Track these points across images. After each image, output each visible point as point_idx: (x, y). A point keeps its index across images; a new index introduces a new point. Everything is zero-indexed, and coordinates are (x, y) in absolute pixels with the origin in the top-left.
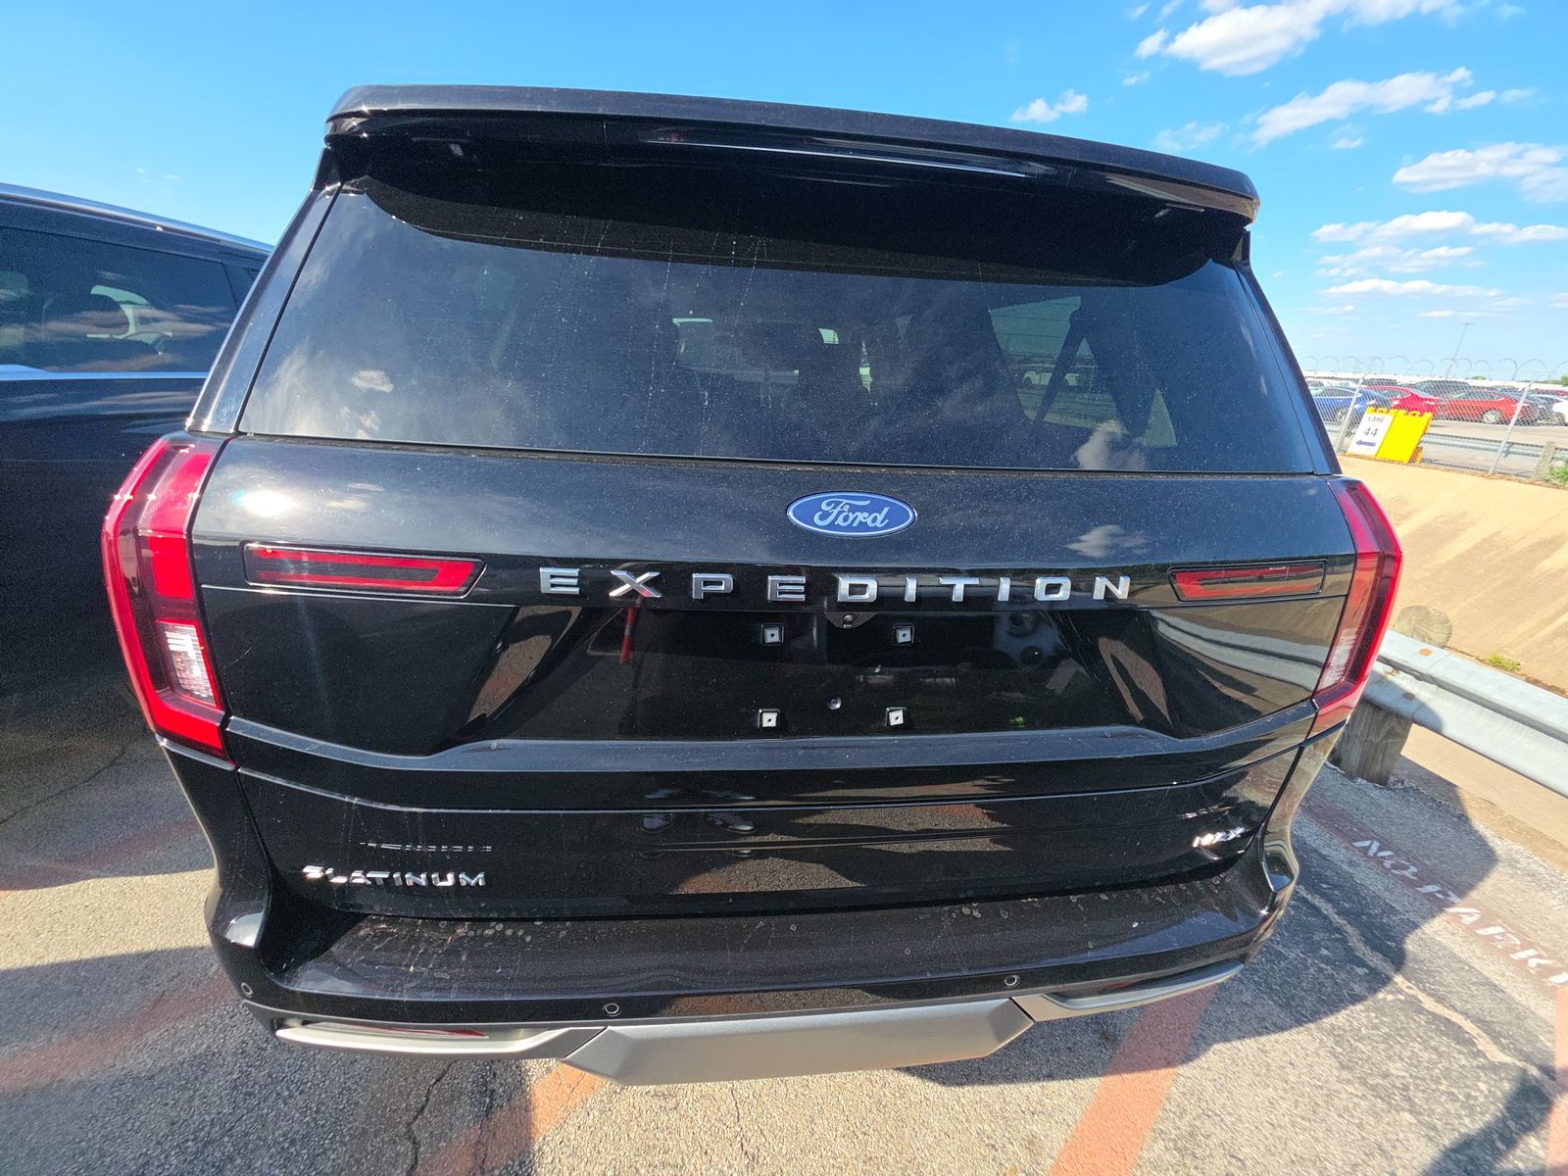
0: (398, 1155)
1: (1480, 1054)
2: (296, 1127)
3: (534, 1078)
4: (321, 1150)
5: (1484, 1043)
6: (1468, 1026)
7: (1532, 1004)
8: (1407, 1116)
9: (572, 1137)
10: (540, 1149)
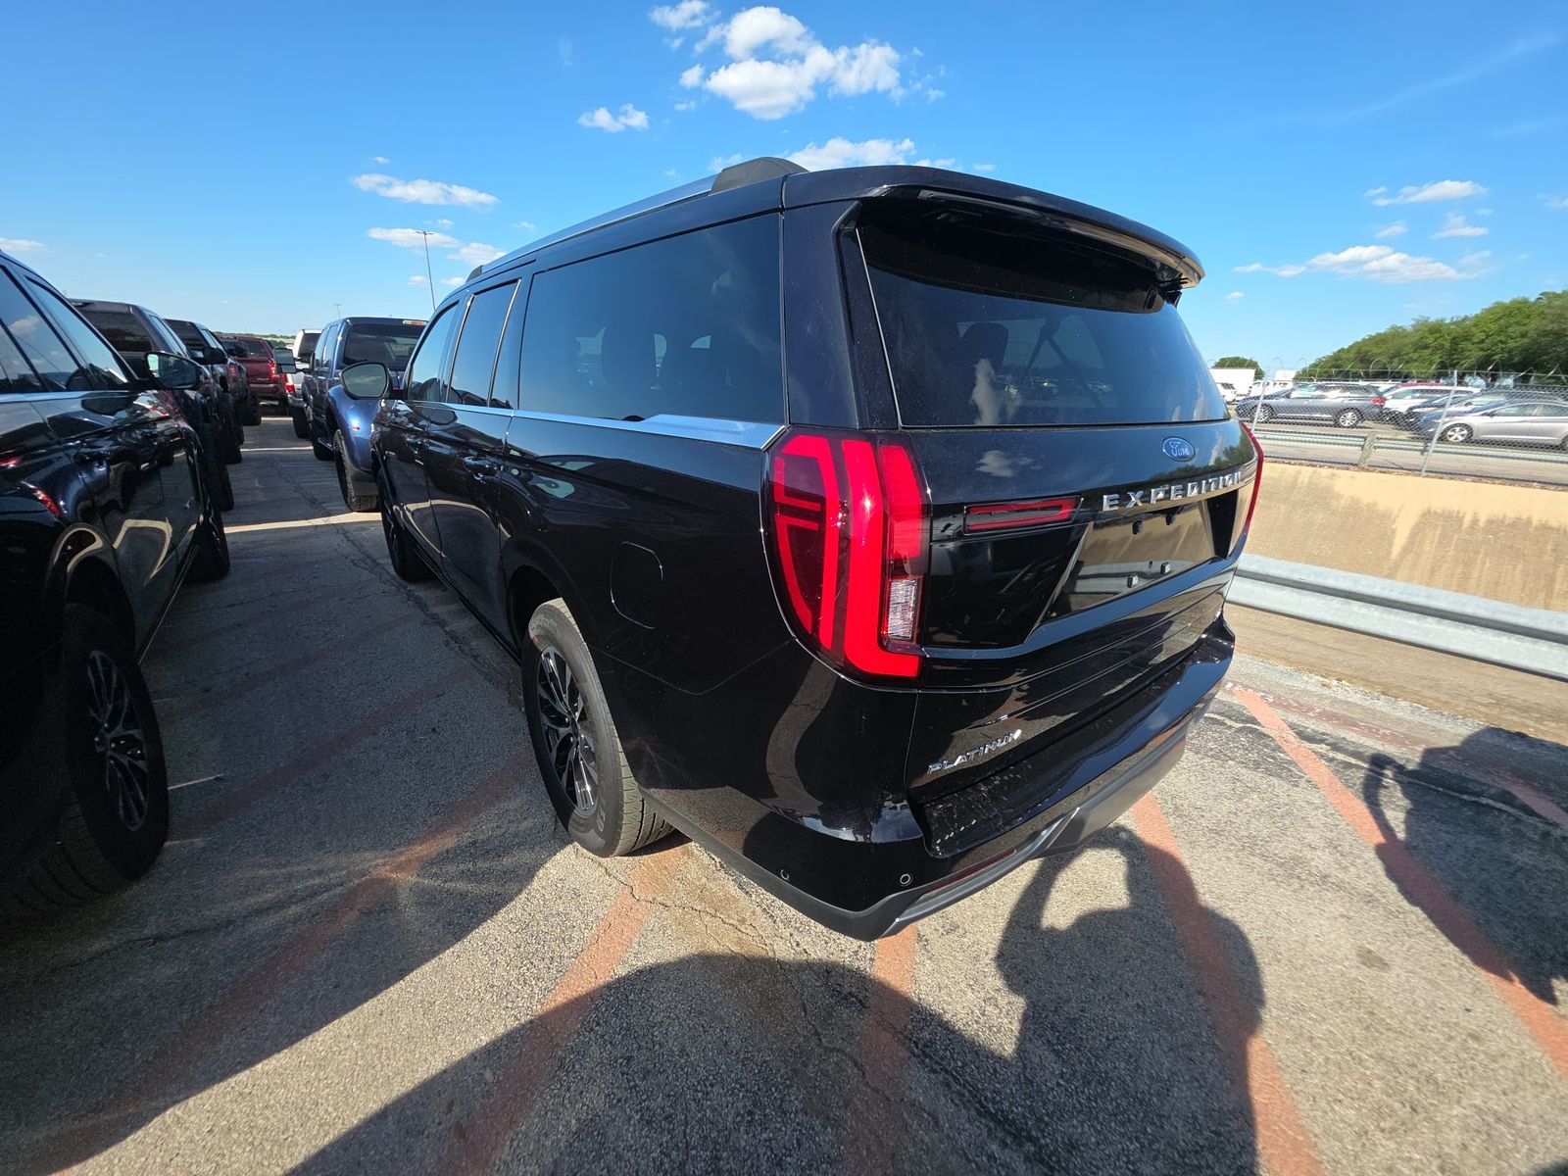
0: (837, 1064)
1: (1230, 727)
2: (740, 1105)
3: (868, 969)
4: (779, 1102)
5: (1229, 722)
6: (1216, 716)
7: (1229, 700)
8: (1230, 762)
9: (930, 981)
10: (920, 999)
